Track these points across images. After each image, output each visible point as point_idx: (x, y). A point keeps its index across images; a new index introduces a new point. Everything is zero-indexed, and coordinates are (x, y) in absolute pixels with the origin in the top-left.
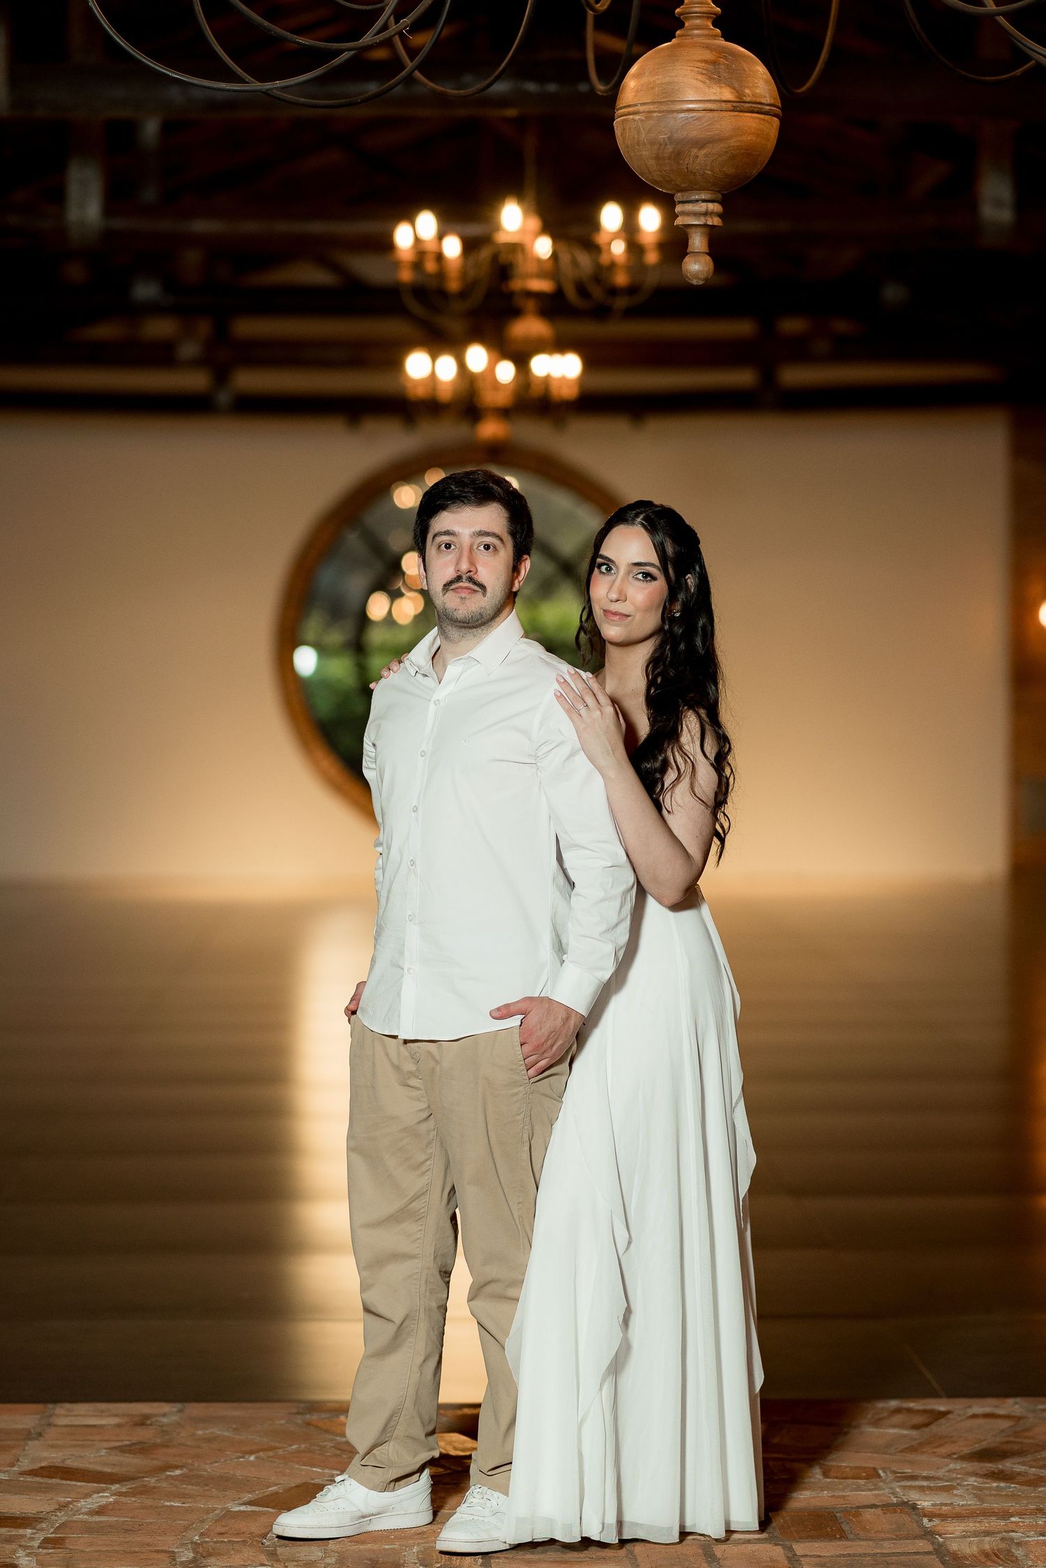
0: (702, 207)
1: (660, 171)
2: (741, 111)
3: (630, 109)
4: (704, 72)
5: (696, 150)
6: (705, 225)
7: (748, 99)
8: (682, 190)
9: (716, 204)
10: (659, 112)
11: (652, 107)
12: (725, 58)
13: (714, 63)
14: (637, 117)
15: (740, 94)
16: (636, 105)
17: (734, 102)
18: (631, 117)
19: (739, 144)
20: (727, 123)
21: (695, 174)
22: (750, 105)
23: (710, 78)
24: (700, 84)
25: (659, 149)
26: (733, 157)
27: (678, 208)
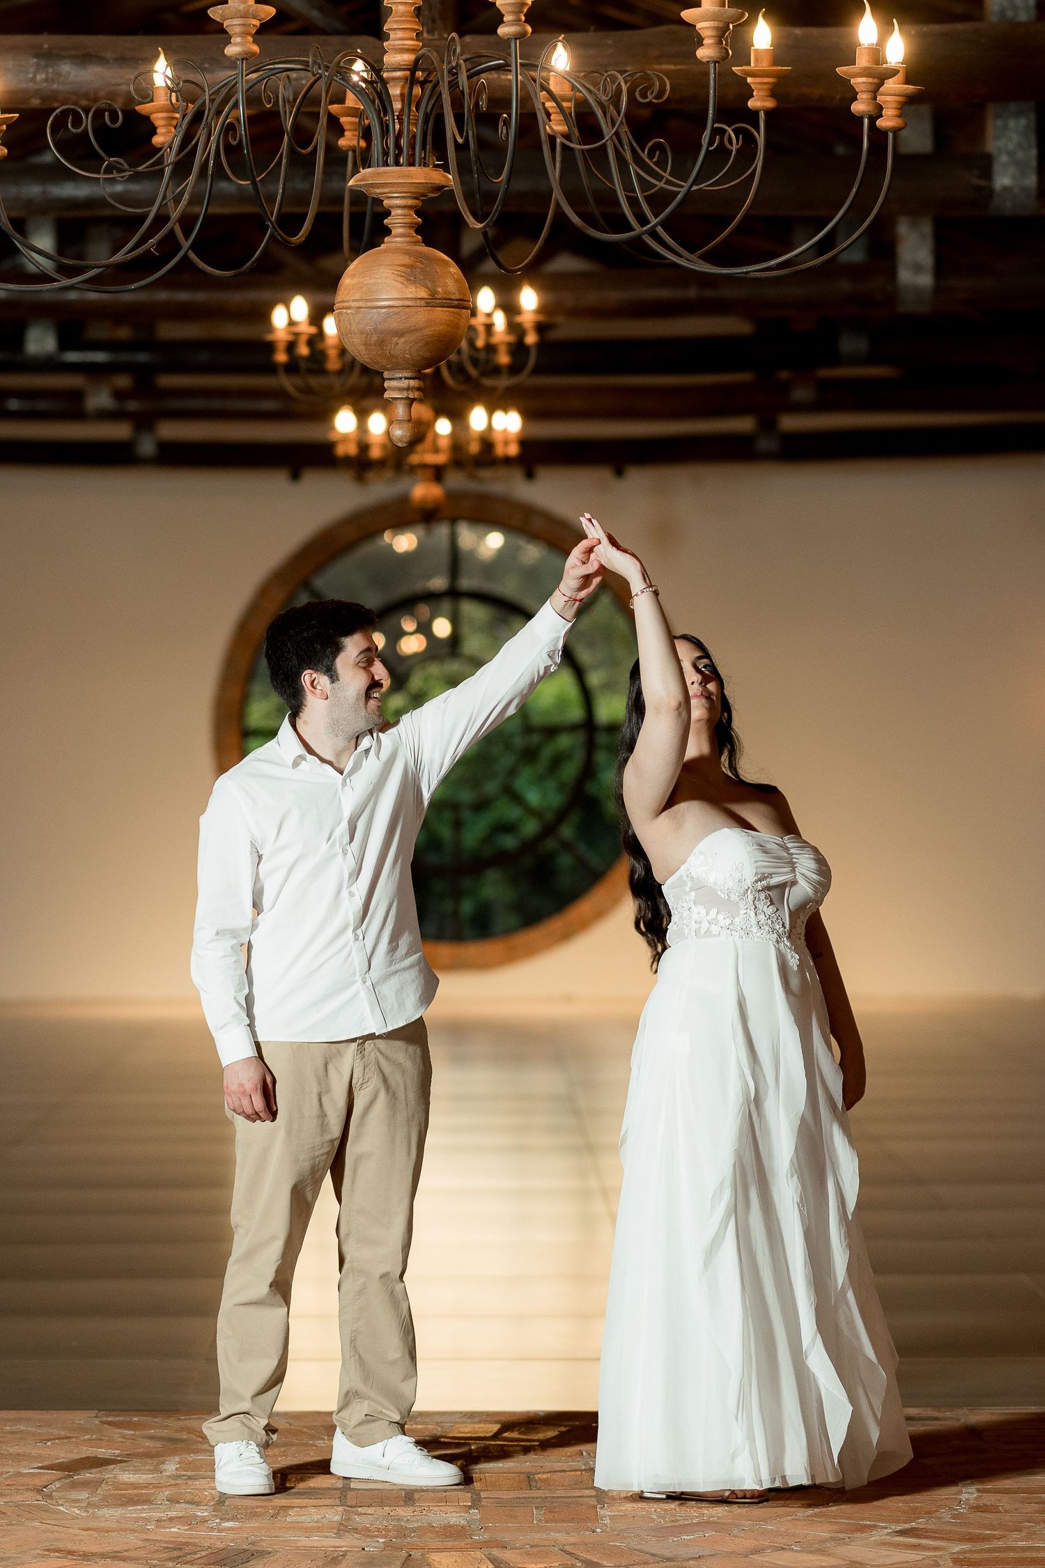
0: (405, 383)
1: (368, 354)
2: (433, 307)
3: (345, 304)
4: (403, 274)
5: (396, 339)
6: (407, 398)
7: (440, 296)
8: (388, 370)
9: (416, 381)
10: (367, 308)
11: (360, 303)
12: (421, 262)
13: (411, 267)
14: (349, 311)
15: (433, 293)
16: (348, 301)
17: (428, 299)
18: (344, 311)
19: (432, 333)
20: (421, 317)
21: (396, 358)
22: (440, 301)
23: (408, 280)
24: (399, 285)
25: (367, 337)
26: (427, 343)
27: (386, 384)
